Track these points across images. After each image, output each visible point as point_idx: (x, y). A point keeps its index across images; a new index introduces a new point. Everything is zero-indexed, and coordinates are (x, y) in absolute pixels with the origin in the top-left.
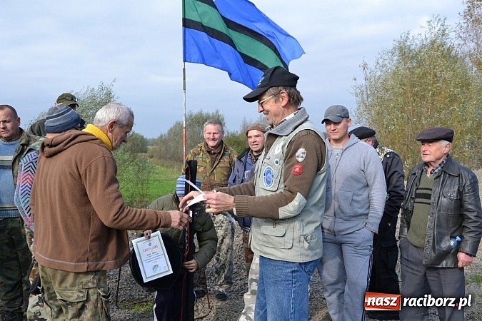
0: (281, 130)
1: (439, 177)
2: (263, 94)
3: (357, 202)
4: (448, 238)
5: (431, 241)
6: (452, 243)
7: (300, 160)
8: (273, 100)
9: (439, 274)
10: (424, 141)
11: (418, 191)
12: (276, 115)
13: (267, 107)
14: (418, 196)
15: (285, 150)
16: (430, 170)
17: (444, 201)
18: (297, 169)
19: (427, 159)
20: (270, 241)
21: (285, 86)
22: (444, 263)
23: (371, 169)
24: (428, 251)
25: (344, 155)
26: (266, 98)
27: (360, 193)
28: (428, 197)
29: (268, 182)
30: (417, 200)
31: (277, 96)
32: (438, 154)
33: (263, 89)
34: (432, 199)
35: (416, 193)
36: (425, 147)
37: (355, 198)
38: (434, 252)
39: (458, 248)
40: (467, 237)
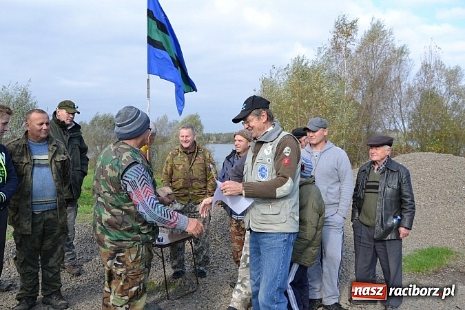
0: (266, 138)
1: (384, 172)
2: (247, 116)
3: (331, 193)
4: (392, 217)
5: (380, 220)
6: (395, 221)
7: (287, 155)
8: (256, 119)
9: (385, 246)
10: (372, 146)
11: (368, 184)
12: (259, 130)
13: (252, 124)
14: (368, 187)
15: (275, 150)
16: (376, 167)
17: (389, 190)
18: (286, 161)
19: (375, 159)
20: (269, 219)
21: (264, 108)
22: (389, 236)
23: (342, 168)
24: (378, 228)
25: (322, 157)
26: (250, 117)
27: (332, 186)
28: (377, 187)
29: (263, 176)
30: (367, 190)
31: (259, 115)
32: (383, 156)
33: (248, 112)
34: (380, 189)
35: (366, 186)
36: (372, 151)
37: (329, 190)
38: (383, 228)
39: (399, 224)
40: (405, 215)
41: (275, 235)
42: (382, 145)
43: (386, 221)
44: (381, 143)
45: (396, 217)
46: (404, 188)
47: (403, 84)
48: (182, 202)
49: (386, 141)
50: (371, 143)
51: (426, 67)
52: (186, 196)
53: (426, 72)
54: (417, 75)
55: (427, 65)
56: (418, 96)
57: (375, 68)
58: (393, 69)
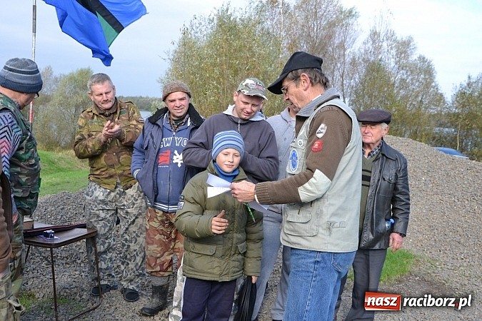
0: (307, 111)
1: (377, 159)
4: (384, 220)
8: (294, 85)
15: (309, 129)
16: (368, 151)
17: (384, 183)
18: (316, 146)
19: (368, 141)
22: (378, 245)
24: (366, 234)
28: (367, 178)
31: (297, 79)
32: (377, 137)
34: (372, 181)
36: (367, 130)
38: (372, 233)
39: (392, 230)
40: (401, 218)
41: (302, 252)
42: (380, 122)
43: (377, 224)
44: (380, 119)
45: (387, 220)
46: (400, 182)
47: (347, 52)
48: (107, 187)
49: (386, 117)
50: (364, 120)
51: (374, 35)
52: (111, 177)
53: (374, 42)
54: (364, 43)
55: (375, 33)
56: (362, 69)
57: (317, 29)
58: (338, 33)
